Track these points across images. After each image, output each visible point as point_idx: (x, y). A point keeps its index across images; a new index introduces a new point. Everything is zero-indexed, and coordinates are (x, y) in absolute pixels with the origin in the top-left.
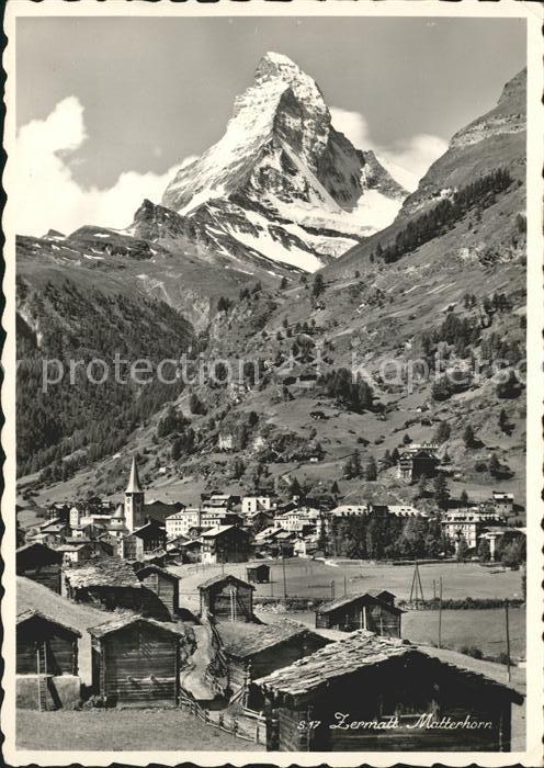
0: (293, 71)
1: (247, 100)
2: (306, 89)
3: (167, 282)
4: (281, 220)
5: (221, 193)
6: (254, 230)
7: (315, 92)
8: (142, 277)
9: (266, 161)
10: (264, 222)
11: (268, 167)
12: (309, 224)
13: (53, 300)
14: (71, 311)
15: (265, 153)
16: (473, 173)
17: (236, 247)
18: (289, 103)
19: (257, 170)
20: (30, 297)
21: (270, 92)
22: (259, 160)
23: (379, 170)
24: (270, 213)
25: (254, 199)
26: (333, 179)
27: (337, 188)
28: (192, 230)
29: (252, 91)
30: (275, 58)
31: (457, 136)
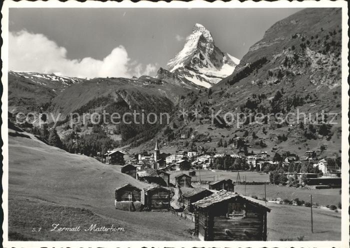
0: (204, 29)
1: (190, 38)
2: (207, 35)
3: (167, 91)
4: (199, 73)
5: (182, 65)
6: (192, 76)
7: (210, 35)
8: (159, 90)
9: (195, 56)
10: (195, 74)
11: (196, 58)
12: (208, 74)
13: (134, 96)
14: (139, 99)
15: (195, 54)
16: (255, 58)
17: (186, 81)
18: (202, 39)
19: (193, 59)
20: (127, 95)
21: (197, 35)
22: (193, 56)
23: (228, 58)
24: (196, 71)
25: (192, 67)
26: (215, 61)
27: (216, 63)
28: (174, 76)
29: (192, 35)
30: (198, 25)
31: (251, 47)
